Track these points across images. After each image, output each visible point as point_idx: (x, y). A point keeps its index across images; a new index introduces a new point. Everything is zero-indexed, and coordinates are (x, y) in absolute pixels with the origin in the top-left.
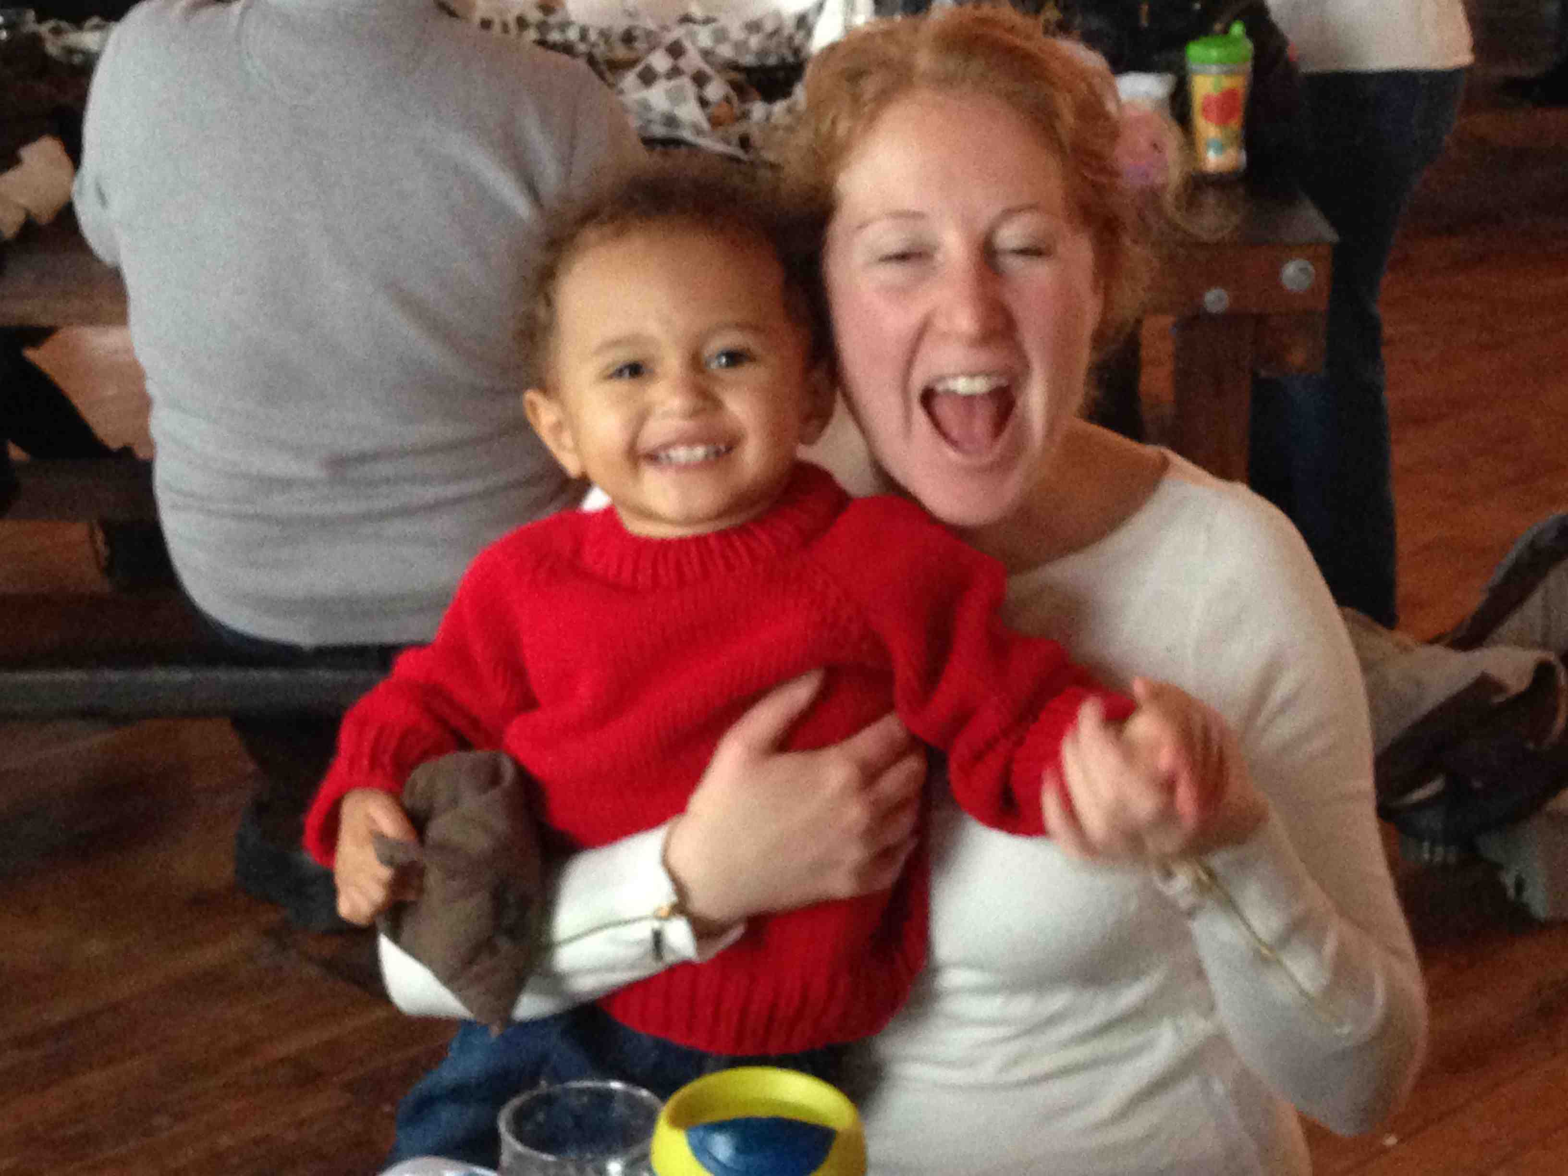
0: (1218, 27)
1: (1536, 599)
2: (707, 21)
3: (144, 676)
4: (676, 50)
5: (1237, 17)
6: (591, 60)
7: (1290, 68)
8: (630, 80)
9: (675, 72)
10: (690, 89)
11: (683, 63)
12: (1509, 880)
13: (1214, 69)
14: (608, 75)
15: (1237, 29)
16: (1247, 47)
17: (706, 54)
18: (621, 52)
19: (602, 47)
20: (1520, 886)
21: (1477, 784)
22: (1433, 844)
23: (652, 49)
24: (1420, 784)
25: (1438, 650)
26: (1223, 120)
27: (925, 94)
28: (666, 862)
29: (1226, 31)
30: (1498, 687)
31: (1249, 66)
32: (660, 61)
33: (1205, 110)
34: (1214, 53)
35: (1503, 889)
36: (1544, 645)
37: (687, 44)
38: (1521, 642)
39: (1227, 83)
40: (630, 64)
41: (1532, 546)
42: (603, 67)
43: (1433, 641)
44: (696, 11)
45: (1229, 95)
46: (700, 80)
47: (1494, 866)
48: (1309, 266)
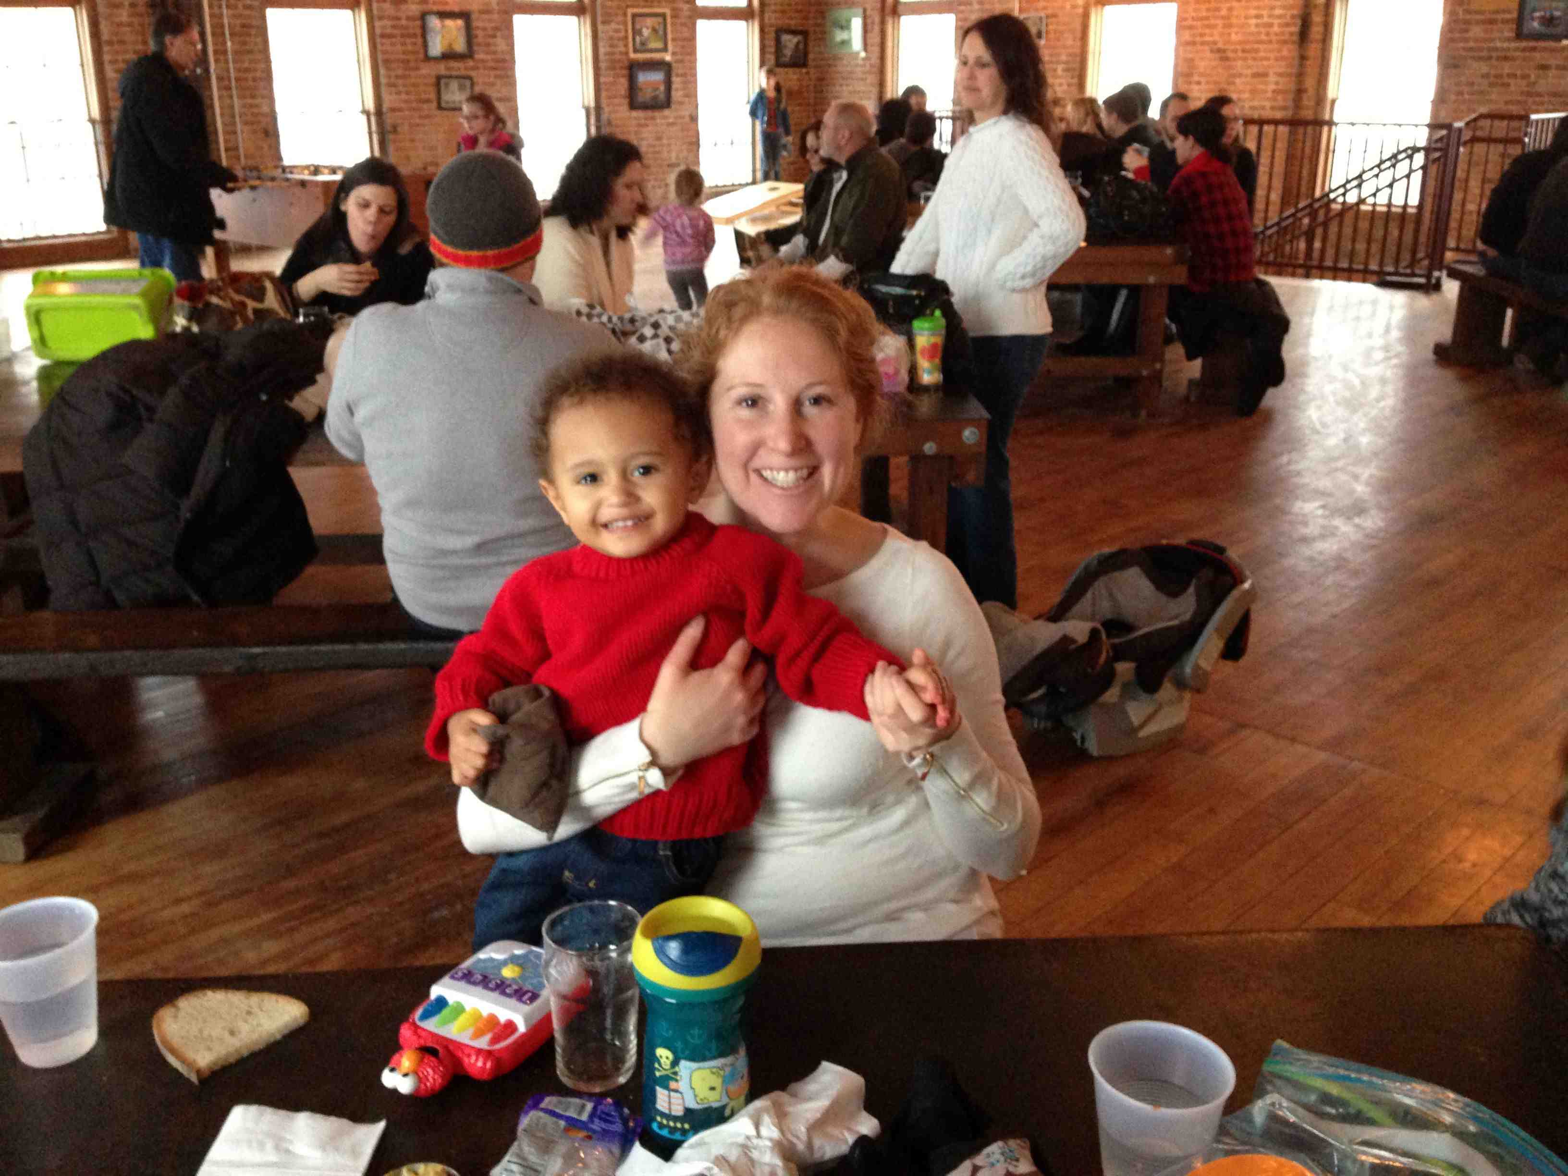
0: (928, 312)
1: (1089, 595)
3: (381, 646)
4: (656, 326)
5: (936, 307)
6: (614, 331)
7: (963, 332)
8: (633, 340)
9: (655, 336)
10: (663, 346)
11: (659, 332)
12: (1077, 736)
13: (926, 333)
14: (622, 339)
15: (938, 313)
16: (943, 322)
17: (671, 328)
18: (629, 327)
19: (619, 325)
20: (1083, 739)
21: (1062, 690)
22: (1039, 720)
23: (643, 326)
24: (1033, 689)
25: (1040, 623)
26: (931, 357)
27: (766, 319)
28: (642, 737)
29: (932, 314)
30: (1073, 641)
31: (943, 332)
32: (648, 331)
33: (922, 352)
34: (926, 325)
35: (1075, 741)
36: (1092, 618)
37: (661, 322)
38: (1082, 618)
39: (933, 340)
40: (634, 333)
41: (1086, 568)
42: (619, 334)
43: (1036, 618)
45: (934, 346)
46: (668, 340)
47: (1071, 730)
48: (976, 430)
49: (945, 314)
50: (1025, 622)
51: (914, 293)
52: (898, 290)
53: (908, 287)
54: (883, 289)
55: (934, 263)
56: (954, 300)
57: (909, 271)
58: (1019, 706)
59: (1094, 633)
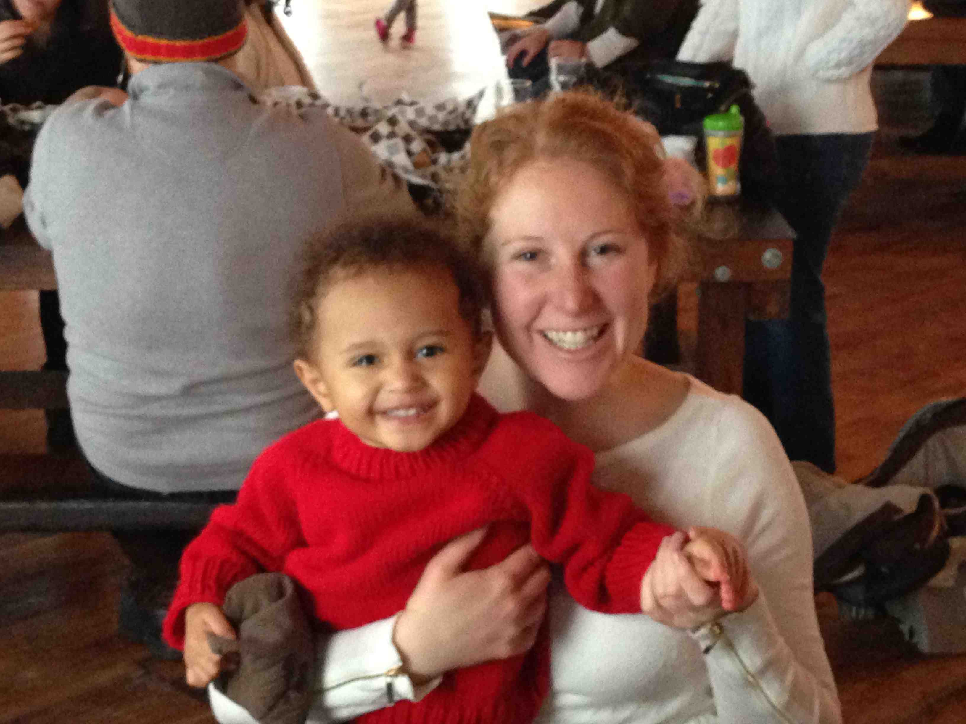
0: (723, 108)
1: (920, 455)
2: (412, 104)
4: (392, 121)
5: (733, 102)
9: (392, 135)
10: (401, 145)
11: (397, 129)
12: (905, 628)
13: (720, 133)
15: (734, 109)
16: (740, 120)
17: (412, 124)
18: (360, 123)
19: (348, 118)
20: (912, 633)
21: (884, 570)
22: (858, 608)
23: (378, 121)
24: (848, 570)
25: (860, 487)
26: (726, 164)
28: (394, 641)
29: (728, 110)
30: (897, 510)
31: (741, 132)
32: (383, 128)
33: (716, 158)
34: (721, 124)
35: (900, 633)
36: (925, 485)
37: (400, 118)
38: (912, 484)
39: (729, 142)
40: (365, 130)
41: (918, 421)
43: (857, 482)
44: (406, 97)
45: (729, 150)
46: (407, 139)
47: (896, 622)
48: (779, 253)
49: (743, 112)
50: (840, 487)
51: (707, 84)
52: (687, 82)
53: (698, 78)
54: (669, 79)
55: (731, 46)
56: (756, 93)
57: (702, 58)
58: (832, 589)
59: (924, 501)
